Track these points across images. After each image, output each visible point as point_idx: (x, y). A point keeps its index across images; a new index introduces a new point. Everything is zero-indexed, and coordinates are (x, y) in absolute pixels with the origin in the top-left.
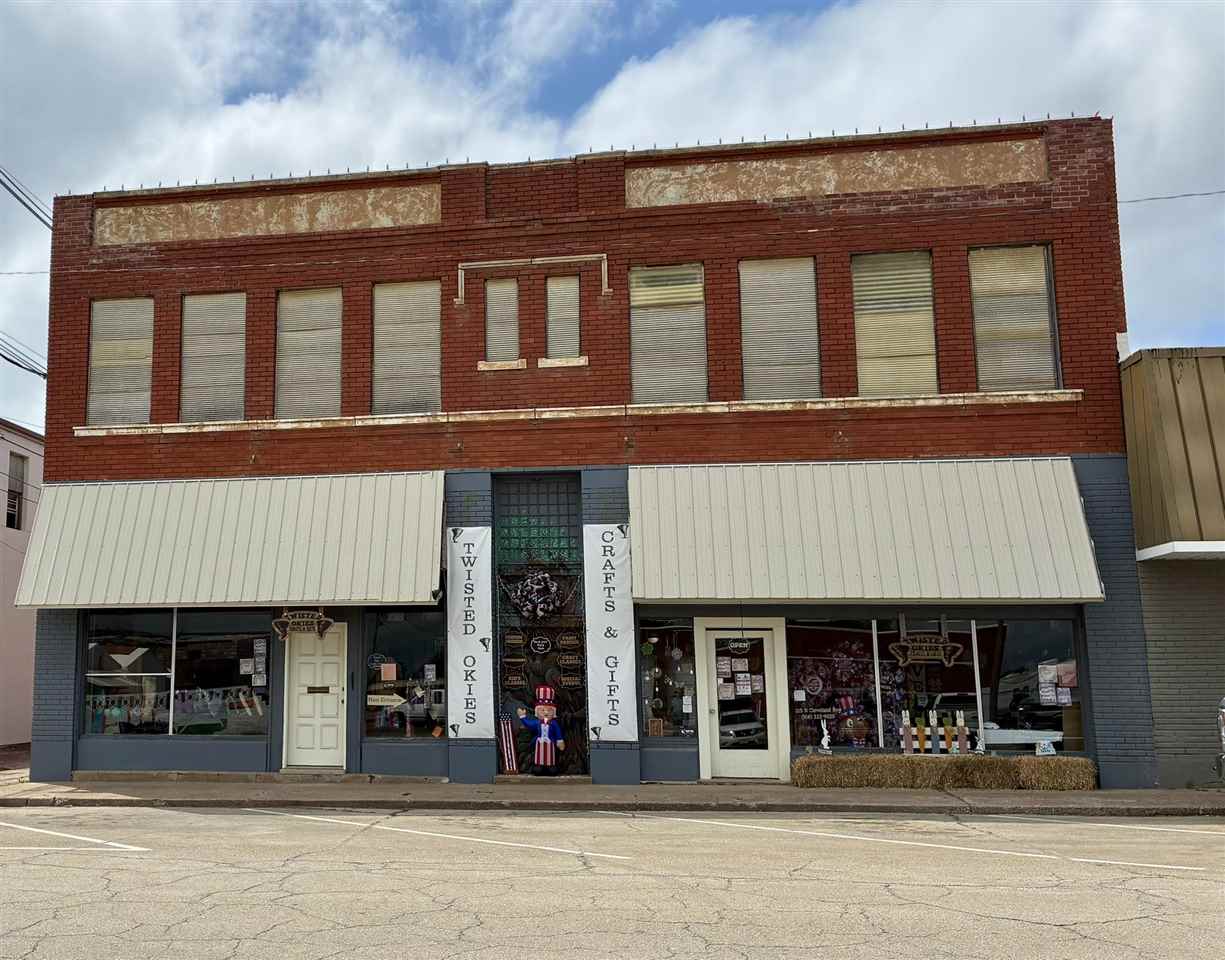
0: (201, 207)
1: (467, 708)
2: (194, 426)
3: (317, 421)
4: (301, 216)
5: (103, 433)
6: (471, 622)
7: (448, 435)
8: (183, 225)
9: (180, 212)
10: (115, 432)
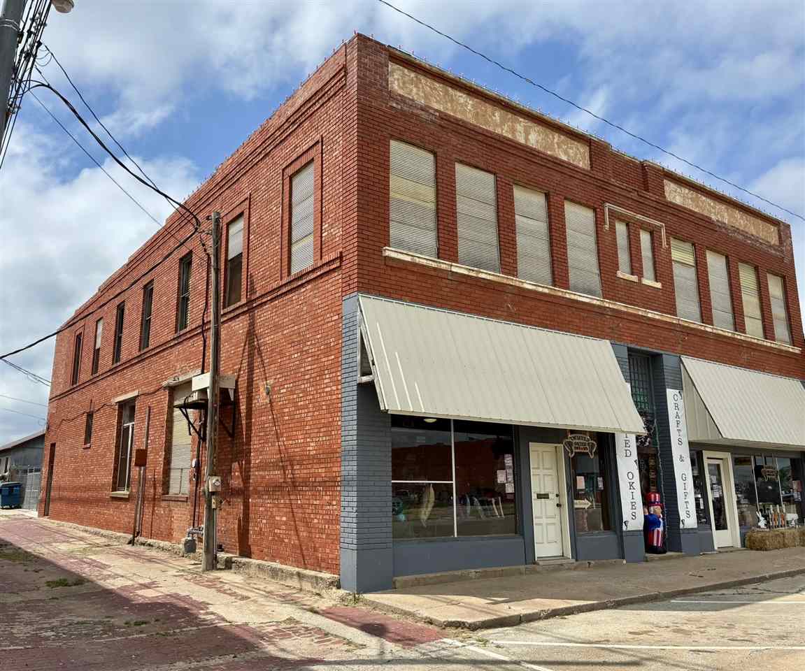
0: (461, 96)
1: (632, 509)
2: (473, 271)
3: (546, 288)
4: (520, 132)
5: (408, 259)
6: (628, 448)
7: (608, 317)
8: (449, 105)
9: (446, 93)
10: (417, 260)
